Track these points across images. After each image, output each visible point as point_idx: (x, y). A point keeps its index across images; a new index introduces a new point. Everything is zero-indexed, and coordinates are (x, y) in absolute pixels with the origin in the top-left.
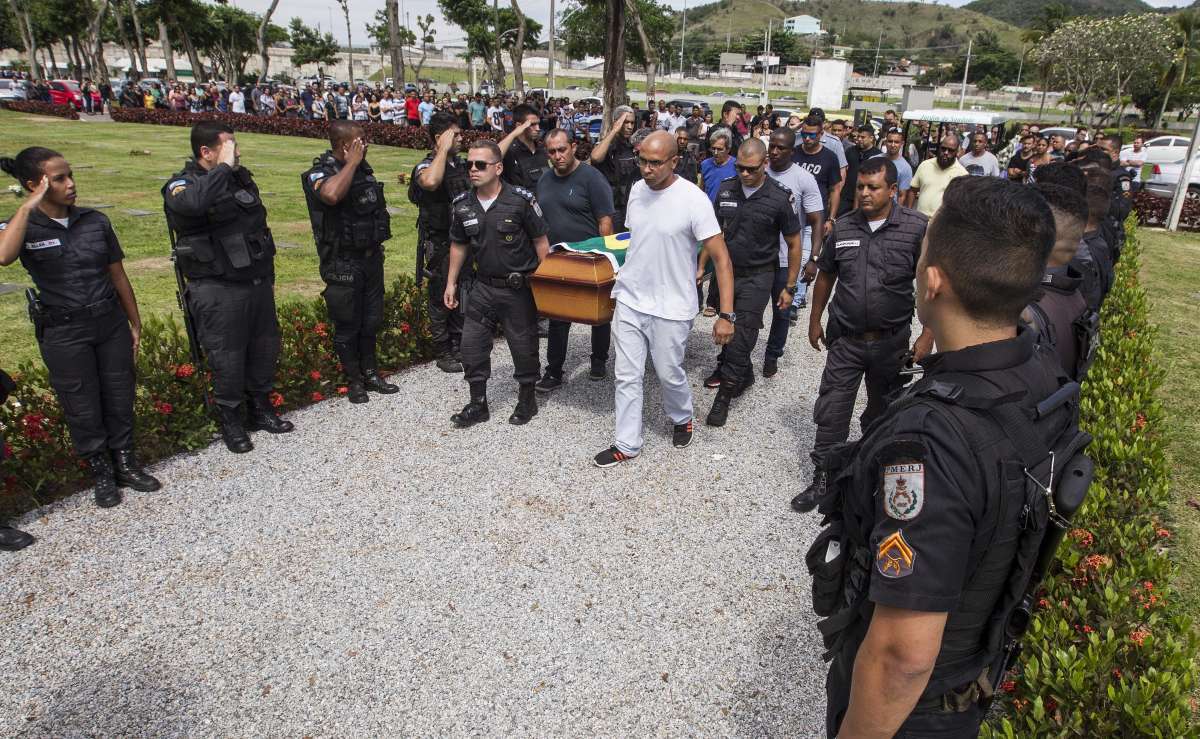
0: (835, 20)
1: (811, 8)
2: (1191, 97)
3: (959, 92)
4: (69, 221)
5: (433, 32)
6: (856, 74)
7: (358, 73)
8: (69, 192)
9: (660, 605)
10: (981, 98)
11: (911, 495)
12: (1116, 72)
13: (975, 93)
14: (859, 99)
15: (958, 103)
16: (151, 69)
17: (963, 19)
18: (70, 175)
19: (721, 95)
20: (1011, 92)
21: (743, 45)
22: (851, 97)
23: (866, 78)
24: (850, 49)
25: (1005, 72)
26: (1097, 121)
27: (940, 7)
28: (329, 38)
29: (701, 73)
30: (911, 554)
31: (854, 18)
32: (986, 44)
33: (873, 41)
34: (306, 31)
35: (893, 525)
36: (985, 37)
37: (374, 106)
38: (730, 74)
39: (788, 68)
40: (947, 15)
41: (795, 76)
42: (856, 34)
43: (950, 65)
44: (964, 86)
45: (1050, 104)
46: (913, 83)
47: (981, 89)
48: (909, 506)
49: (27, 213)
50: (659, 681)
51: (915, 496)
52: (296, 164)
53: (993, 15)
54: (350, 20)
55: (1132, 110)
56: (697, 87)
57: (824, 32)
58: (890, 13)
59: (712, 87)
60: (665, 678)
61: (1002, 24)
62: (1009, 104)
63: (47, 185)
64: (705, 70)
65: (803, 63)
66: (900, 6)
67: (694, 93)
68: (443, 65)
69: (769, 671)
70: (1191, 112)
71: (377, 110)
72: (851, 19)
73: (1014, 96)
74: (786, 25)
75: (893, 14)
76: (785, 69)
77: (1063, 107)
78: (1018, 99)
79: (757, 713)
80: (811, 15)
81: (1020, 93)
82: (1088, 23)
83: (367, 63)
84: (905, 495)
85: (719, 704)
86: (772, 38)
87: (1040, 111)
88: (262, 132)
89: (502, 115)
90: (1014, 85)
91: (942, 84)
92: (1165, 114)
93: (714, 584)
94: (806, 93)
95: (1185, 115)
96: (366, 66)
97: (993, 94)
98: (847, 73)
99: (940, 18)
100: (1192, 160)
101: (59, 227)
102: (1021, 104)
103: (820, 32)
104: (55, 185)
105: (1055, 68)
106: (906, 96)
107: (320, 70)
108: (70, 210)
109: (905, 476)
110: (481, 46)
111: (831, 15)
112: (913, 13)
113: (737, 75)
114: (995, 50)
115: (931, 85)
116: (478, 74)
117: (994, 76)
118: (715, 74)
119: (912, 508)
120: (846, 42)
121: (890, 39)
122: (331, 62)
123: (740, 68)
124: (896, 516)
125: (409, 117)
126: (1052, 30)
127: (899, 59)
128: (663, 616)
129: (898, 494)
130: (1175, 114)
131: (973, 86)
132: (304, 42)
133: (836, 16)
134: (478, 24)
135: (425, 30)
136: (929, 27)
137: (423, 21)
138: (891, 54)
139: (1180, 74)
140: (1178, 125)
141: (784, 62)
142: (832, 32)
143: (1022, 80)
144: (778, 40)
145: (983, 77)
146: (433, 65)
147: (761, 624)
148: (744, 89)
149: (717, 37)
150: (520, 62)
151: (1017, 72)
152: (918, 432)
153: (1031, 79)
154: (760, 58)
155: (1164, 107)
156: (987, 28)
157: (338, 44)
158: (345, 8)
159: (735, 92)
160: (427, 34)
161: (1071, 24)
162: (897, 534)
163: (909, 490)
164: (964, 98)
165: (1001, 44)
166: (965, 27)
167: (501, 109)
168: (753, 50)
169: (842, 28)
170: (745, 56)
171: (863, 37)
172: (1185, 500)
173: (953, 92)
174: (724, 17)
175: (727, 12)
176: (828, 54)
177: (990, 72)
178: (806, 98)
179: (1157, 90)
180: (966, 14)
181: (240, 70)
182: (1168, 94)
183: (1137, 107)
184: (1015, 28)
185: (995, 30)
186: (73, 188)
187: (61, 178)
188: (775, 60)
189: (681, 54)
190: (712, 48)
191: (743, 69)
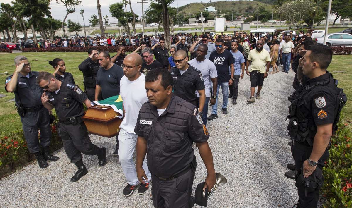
0: (219, 7)
1: (212, 4)
2: (320, 19)
3: (257, 23)
4: (64, 76)
5: (108, 20)
6: (227, 21)
7: (87, 33)
8: (64, 69)
9: (225, 157)
10: (262, 24)
11: (323, 103)
12: (299, 15)
13: (261, 23)
14: (229, 28)
15: (257, 26)
16: (28, 37)
17: (254, 4)
18: (64, 65)
19: (190, 30)
20: (270, 22)
21: (194, 16)
22: (227, 28)
23: (230, 22)
24: (224, 14)
25: (268, 17)
26: (296, 28)
27: (247, 1)
28: (79, 24)
29: (184, 25)
30: (326, 113)
31: (224, 6)
32: (262, 10)
33: (230, 12)
34: (72, 23)
35: (320, 109)
36: (261, 8)
37: (98, 42)
38: (192, 24)
39: (208, 21)
40: (250, 3)
41: (210, 23)
42: (225, 10)
43: (253, 16)
44: (258, 22)
45: (282, 25)
46: (243, 22)
47: (262, 22)
48: (323, 105)
49: (55, 74)
50: (231, 174)
51: (324, 102)
52: (79, 59)
53: (262, 2)
54: (84, 19)
55: (305, 24)
56: (183, 28)
57: (216, 10)
58: (234, 4)
59: (187, 28)
60: (232, 173)
61: (265, 4)
62: (271, 26)
63: (59, 67)
64: (184, 24)
65: (212, 19)
66: (237, 2)
67: (183, 30)
68: (111, 29)
69: (257, 168)
70: (321, 23)
71: (99, 43)
72: (223, 6)
73: (272, 23)
74: (206, 10)
75: (235, 4)
76: (207, 22)
77: (286, 25)
78: (273, 24)
79: (257, 178)
80: (212, 6)
81: (273, 22)
82: (290, 2)
83: (89, 30)
84: (321, 103)
85: (247, 177)
86: (203, 13)
87: (280, 27)
88: (66, 52)
89: (135, 41)
90: (271, 20)
91: (251, 22)
92: (314, 24)
93: (236, 151)
94: (214, 28)
95: (319, 24)
96: (89, 31)
97: (266, 23)
98: (225, 21)
99: (248, 4)
100: (326, 36)
101: (62, 77)
102: (274, 25)
103: (215, 11)
104: (61, 67)
105: (282, 15)
106: (242, 26)
107: (76, 33)
108: (64, 73)
109: (320, 100)
110: (123, 23)
111: (218, 6)
112: (240, 3)
113: (194, 24)
114: (264, 11)
115: (248, 22)
116: (122, 30)
117: (265, 18)
118: (187, 25)
119: (324, 105)
120: (223, 13)
121: (235, 11)
122: (80, 31)
123: (194, 22)
124: (320, 107)
125: (109, 44)
126: (280, 5)
127: (238, 16)
128: (226, 159)
129: (320, 103)
130: (316, 24)
131: (260, 22)
132: (72, 26)
133: (219, 6)
134: (122, 17)
135: (106, 19)
136: (245, 7)
137: (105, 17)
138: (236, 15)
139: (316, 14)
140: (318, 27)
141: (207, 20)
142: (219, 10)
143: (273, 19)
144: (204, 14)
145: (262, 19)
146: (108, 29)
147: (251, 159)
148: (197, 28)
149: (187, 14)
150: (135, 26)
151: (271, 17)
152: (320, 91)
153: (275, 18)
154: (200, 19)
155: (313, 22)
156: (261, 6)
157: (81, 25)
158: (82, 16)
159: (194, 29)
160: (106, 21)
161: (285, 3)
162: (322, 110)
163: (322, 102)
164: (258, 25)
165: (266, 9)
166: (255, 6)
167: (134, 40)
168: (198, 17)
169: (221, 9)
170: (195, 19)
171: (227, 11)
172: (345, 121)
173: (255, 24)
174: (188, 9)
175: (189, 7)
176: (218, 17)
177: (264, 17)
178: (214, 29)
179: (311, 18)
180: (255, 2)
181: (54, 35)
182: (314, 19)
183: (306, 23)
184: (269, 5)
185: (263, 6)
186: (65, 68)
187: (62, 66)
188: (204, 19)
189: (178, 20)
190: (186, 18)
191: (195, 23)
